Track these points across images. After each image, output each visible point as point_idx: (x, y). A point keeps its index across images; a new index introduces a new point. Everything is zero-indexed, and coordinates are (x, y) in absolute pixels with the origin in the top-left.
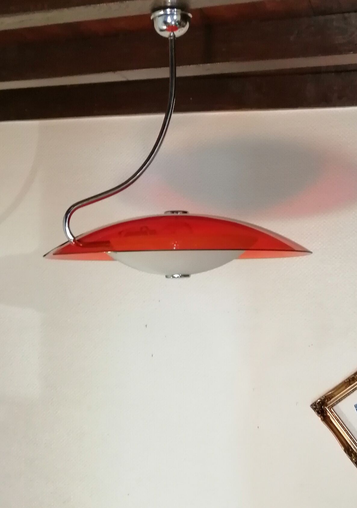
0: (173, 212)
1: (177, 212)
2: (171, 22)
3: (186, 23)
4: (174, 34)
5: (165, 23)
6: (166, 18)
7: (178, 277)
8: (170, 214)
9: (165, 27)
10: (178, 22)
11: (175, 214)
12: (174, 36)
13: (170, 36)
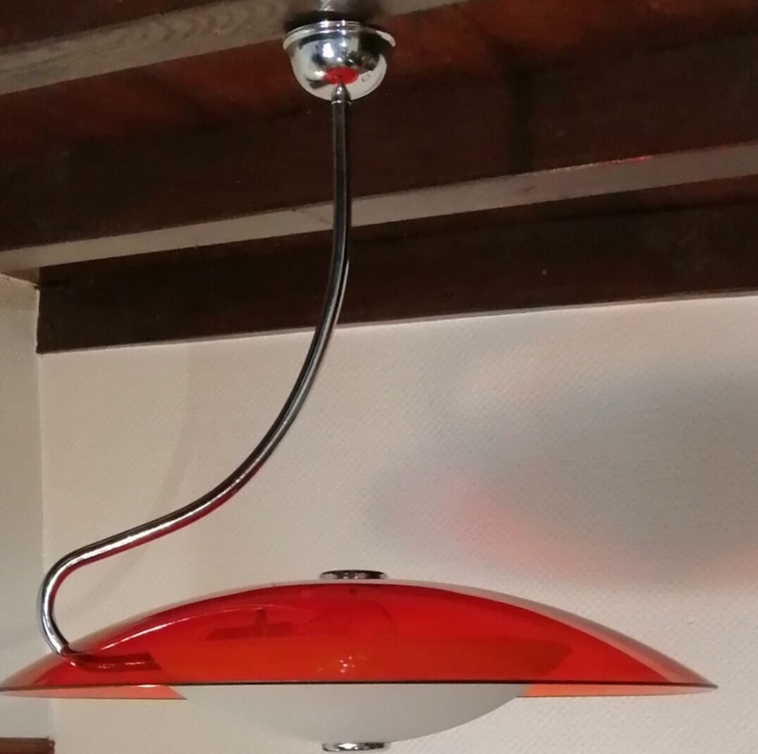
0: (340, 574)
1: (351, 573)
2: (334, 58)
3: (377, 59)
4: (345, 90)
5: (319, 60)
6: (319, 48)
7: (353, 749)
8: (332, 580)
9: (320, 74)
10: (352, 56)
11: (346, 580)
12: (346, 95)
13: (336, 98)
